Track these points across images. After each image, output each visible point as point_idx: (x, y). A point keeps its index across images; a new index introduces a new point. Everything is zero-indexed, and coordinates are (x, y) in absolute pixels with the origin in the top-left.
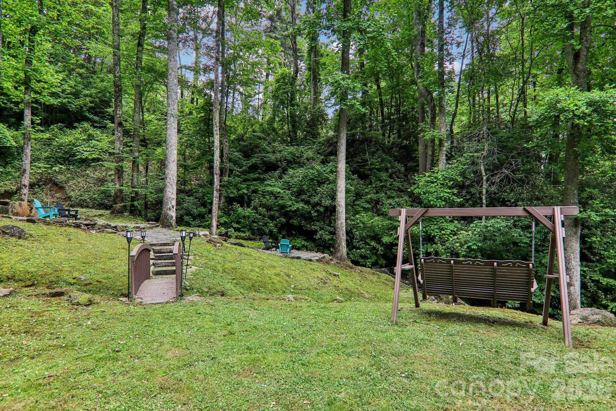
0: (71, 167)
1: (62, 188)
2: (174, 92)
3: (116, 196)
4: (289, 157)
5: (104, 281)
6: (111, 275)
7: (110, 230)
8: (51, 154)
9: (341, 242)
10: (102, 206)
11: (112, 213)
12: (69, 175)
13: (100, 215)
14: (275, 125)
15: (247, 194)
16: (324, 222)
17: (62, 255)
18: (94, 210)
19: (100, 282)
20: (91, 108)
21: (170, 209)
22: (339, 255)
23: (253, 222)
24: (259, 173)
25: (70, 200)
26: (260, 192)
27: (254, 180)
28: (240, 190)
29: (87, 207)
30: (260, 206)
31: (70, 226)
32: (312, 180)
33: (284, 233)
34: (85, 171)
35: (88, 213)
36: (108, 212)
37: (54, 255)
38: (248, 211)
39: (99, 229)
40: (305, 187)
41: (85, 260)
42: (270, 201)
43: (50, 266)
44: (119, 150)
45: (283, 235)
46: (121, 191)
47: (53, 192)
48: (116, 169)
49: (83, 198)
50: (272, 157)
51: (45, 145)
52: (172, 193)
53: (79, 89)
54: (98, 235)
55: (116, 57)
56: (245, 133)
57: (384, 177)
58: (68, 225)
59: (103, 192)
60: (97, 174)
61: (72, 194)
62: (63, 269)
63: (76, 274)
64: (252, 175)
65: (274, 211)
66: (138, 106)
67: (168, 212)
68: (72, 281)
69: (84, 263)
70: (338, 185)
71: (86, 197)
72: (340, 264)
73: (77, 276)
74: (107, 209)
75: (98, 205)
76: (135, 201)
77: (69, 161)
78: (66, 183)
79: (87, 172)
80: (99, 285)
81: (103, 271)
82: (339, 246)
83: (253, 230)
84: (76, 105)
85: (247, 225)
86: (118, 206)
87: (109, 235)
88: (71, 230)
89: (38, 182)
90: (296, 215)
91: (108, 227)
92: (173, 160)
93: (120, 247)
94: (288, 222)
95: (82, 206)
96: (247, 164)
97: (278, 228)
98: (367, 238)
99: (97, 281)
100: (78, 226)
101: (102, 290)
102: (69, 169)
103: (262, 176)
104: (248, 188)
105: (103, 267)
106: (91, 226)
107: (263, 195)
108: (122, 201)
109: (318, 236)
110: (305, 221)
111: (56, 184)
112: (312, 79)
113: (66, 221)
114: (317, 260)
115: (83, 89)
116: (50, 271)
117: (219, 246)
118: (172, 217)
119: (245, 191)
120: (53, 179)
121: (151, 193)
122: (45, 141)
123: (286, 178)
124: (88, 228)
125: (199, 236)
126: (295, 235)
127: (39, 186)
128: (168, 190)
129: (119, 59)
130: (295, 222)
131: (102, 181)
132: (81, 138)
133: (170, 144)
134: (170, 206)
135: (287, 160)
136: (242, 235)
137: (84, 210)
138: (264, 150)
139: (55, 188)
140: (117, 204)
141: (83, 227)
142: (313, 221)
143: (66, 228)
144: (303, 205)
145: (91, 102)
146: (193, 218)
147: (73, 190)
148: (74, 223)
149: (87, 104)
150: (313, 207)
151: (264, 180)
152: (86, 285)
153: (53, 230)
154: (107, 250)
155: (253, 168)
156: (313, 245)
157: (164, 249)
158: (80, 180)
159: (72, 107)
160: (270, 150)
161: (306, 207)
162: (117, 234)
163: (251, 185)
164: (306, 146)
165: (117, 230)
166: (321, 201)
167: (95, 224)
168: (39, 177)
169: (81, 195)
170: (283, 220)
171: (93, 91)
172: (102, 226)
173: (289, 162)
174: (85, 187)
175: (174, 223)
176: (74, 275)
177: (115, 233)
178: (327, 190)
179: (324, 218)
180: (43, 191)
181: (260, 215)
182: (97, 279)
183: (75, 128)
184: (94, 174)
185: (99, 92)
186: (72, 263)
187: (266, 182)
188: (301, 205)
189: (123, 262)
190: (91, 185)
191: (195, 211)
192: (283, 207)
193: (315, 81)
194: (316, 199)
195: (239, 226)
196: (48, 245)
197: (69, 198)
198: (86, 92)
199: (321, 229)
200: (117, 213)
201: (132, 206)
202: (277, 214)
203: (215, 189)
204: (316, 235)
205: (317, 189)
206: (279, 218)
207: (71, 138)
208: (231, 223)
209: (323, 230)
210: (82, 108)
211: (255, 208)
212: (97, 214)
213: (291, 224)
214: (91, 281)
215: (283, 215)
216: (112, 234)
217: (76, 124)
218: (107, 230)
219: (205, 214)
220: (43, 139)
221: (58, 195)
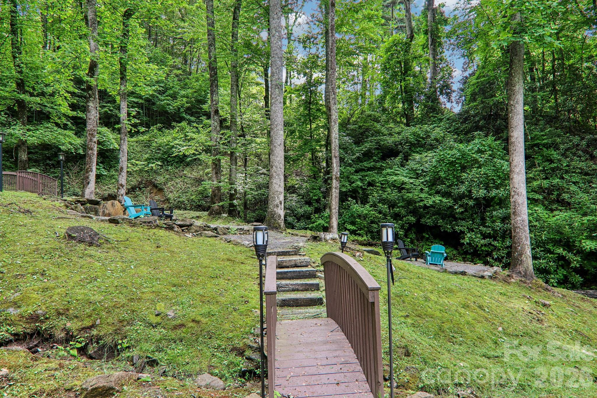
0: (170, 168)
1: (161, 190)
2: (278, 57)
3: (214, 195)
4: (412, 139)
5: (204, 320)
6: (215, 308)
7: (210, 233)
8: (150, 156)
9: (523, 249)
10: (199, 208)
11: (210, 215)
12: (167, 176)
13: (198, 217)
14: (386, 105)
15: (361, 187)
16: (473, 220)
17: (144, 270)
18: (192, 212)
19: (198, 322)
20: (188, 109)
21: (277, 206)
22: (521, 269)
23: (372, 222)
24: (374, 161)
25: (169, 203)
26: (377, 184)
27: (370, 169)
28: (353, 182)
29: (185, 209)
30: (379, 202)
31: (161, 227)
32: (452, 163)
33: (413, 236)
34: (183, 171)
35: (185, 215)
36: (206, 213)
37: (133, 271)
38: (365, 210)
39: (196, 231)
40: (442, 174)
41: (175, 280)
42: (393, 195)
43: (124, 290)
44: (216, 141)
45: (411, 238)
46: (219, 188)
47: (153, 195)
48: (214, 163)
49: (181, 200)
50: (390, 141)
51: (145, 147)
52: (280, 186)
53: (176, 90)
54: (196, 239)
55: (210, 37)
56: (352, 116)
57: (555, 156)
58: (158, 226)
59: (201, 193)
60: (195, 174)
61: (171, 196)
62: (144, 296)
63: (161, 307)
64: (366, 164)
65: (398, 207)
66: (235, 90)
67: (275, 209)
68: (154, 320)
69: (174, 286)
70: (514, 163)
71: (184, 199)
72: (525, 283)
73: (163, 310)
74: (204, 211)
75: (195, 207)
76: (234, 200)
77: (168, 162)
78: (165, 185)
79: (185, 172)
80: (197, 329)
81: (204, 300)
82: (521, 255)
83: (372, 232)
84: (174, 107)
85: (364, 226)
86: (216, 206)
87: (209, 239)
88: (162, 233)
89: (139, 184)
90: (428, 213)
91: (207, 228)
92: (279, 143)
93: (225, 257)
94: (418, 221)
95: (179, 208)
96: (358, 151)
97: (405, 229)
98: (548, 243)
99: (193, 321)
100: (170, 228)
101: (200, 339)
102: (167, 170)
103: (378, 165)
104: (362, 180)
105: (201, 292)
106: (186, 227)
107: (382, 187)
108: (221, 200)
109: (467, 240)
110: (443, 219)
111: (155, 186)
112: (430, 43)
113: (155, 221)
114: (491, 277)
115: (180, 90)
116: (123, 300)
117: (359, 256)
118: (280, 216)
119: (359, 183)
120: (153, 180)
121: (251, 189)
122: (145, 143)
123: (411, 164)
124: (183, 230)
125: (326, 241)
126: (428, 239)
127: (140, 189)
128: (274, 181)
129: (214, 39)
130: (428, 221)
131: (199, 181)
132: (179, 137)
133: (276, 123)
134: (277, 202)
135: (410, 142)
136: (360, 239)
137: (181, 212)
138: (378, 132)
139: (155, 190)
140: (214, 203)
141: (176, 229)
142: (456, 219)
143: (155, 230)
144: (440, 198)
145: (187, 103)
146: (297, 219)
147: (171, 192)
148: (165, 224)
149: (184, 104)
150: (455, 201)
151: (381, 169)
152: (175, 328)
153: (139, 232)
154: (206, 262)
155: (367, 155)
156: (455, 252)
157: (285, 261)
158: (178, 180)
159: (171, 109)
160: (386, 132)
161: (444, 200)
162: (218, 238)
163: (367, 176)
164: (431, 124)
165: (218, 233)
166: (470, 192)
167: (191, 225)
168: (140, 180)
169: (179, 197)
170: (413, 219)
171: (190, 91)
172: (200, 227)
173: (412, 145)
174: (183, 188)
175: (282, 224)
176: (158, 308)
177: (216, 237)
178: (478, 176)
179: (472, 215)
180: (143, 194)
181: (380, 212)
182: (193, 315)
183: (173, 127)
184: (191, 174)
185: (195, 92)
186: (158, 286)
187: (384, 172)
188: (438, 198)
189: (230, 283)
190: (189, 186)
191: (301, 211)
192: (410, 202)
193: (435, 46)
194: (463, 189)
195: (355, 228)
196: (129, 254)
197: (167, 200)
198: (183, 92)
199: (471, 230)
200: (215, 214)
201: (232, 205)
202: (403, 212)
203: (334, 177)
204: (464, 238)
205: (460, 176)
206: (405, 217)
207: (169, 138)
208: (344, 223)
209: (473, 231)
210: (179, 109)
211: (374, 205)
212: (195, 216)
213: (422, 224)
214: (184, 321)
215: (410, 212)
216: (212, 239)
217: (174, 124)
218: (206, 232)
219: (311, 214)
220: (143, 141)
221: (157, 197)
